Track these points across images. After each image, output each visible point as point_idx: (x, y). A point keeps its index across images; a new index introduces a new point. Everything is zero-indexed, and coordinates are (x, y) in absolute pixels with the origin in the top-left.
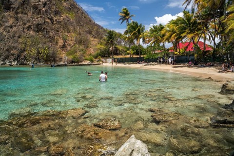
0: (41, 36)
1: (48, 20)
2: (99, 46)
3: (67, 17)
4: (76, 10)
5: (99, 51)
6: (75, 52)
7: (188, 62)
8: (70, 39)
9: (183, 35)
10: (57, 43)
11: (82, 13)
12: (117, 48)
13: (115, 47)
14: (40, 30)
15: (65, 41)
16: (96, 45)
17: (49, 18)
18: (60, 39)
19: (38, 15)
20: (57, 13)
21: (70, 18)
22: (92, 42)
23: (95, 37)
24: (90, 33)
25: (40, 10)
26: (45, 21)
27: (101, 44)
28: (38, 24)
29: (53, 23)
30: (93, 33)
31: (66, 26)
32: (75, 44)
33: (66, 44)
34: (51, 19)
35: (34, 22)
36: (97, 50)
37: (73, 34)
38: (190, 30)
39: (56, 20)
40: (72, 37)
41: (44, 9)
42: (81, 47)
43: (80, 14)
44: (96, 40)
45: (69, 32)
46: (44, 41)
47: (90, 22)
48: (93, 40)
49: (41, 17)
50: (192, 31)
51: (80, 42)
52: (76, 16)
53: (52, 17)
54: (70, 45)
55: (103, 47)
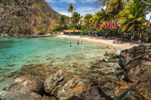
0: (21, 18)
1: (25, 9)
2: (56, 24)
3: (36, 6)
4: (41, 2)
5: (56, 27)
6: (41, 28)
7: (103, 36)
8: (39, 20)
9: (101, 22)
10: (31, 23)
11: (45, 3)
12: (66, 25)
13: (65, 25)
14: (20, 15)
15: (35, 21)
16: (54, 24)
17: (25, 8)
18: (32, 21)
19: (18, 5)
20: (30, 4)
21: (38, 7)
22: (52, 22)
23: (53, 19)
24: (50, 16)
25: (19, 3)
26: (23, 10)
27: (57, 23)
28: (19, 11)
29: (27, 11)
30: (52, 16)
31: (35, 12)
32: (41, 23)
33: (36, 23)
34: (26, 8)
35: (16, 10)
36: (54, 27)
37: (40, 17)
38: (105, 19)
39: (29, 9)
40: (39, 19)
41: (21, 2)
42: (45, 25)
43: (44, 5)
44: (54, 20)
45: (38, 16)
46: (23, 22)
47: (50, 9)
48: (52, 21)
49: (20, 7)
50: (105, 20)
51: (45, 22)
52: (41, 6)
53: (27, 7)
54: (38, 24)
55: (58, 25)
